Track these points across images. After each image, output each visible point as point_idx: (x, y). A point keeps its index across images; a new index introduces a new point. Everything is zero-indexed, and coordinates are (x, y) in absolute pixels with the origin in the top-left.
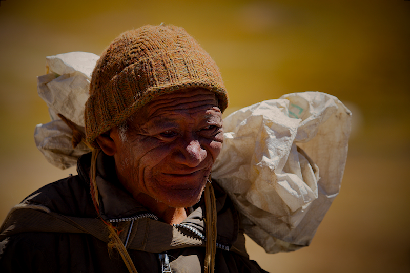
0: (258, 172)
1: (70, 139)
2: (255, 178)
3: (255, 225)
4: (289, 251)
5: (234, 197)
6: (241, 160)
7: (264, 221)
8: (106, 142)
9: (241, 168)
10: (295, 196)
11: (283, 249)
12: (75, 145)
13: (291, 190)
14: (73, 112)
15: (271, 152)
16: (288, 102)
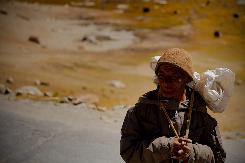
4: (220, 112)
9: (202, 88)
10: (214, 96)
11: (219, 112)
13: (212, 95)
15: (207, 84)
16: (216, 70)
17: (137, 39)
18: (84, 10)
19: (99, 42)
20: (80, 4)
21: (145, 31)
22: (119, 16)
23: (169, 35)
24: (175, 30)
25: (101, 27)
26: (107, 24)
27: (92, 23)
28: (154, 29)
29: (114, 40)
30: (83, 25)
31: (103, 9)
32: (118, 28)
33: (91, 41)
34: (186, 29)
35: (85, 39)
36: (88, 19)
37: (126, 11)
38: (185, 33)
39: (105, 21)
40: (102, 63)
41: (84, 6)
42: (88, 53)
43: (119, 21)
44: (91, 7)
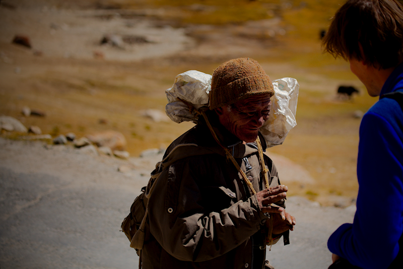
0: (276, 117)
1: (188, 110)
12: (191, 112)
15: (281, 107)
17: (191, 41)
19: (128, 47)
21: (204, 28)
23: (243, 36)
24: (253, 27)
25: (132, 21)
26: (143, 16)
27: (118, 14)
28: (219, 25)
29: (153, 43)
30: (101, 17)
32: (159, 23)
33: (114, 45)
34: (271, 25)
35: (105, 41)
36: (110, 7)
38: (270, 33)
39: (138, 11)
40: (133, 81)
42: (109, 64)
43: (161, 12)
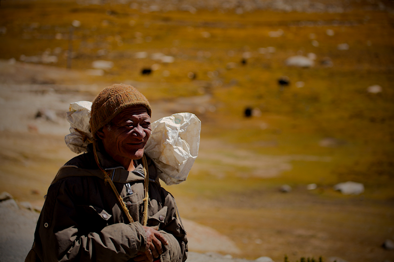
0: (165, 147)
1: (81, 139)
2: (163, 150)
3: (162, 172)
5: (153, 160)
6: (156, 143)
7: (167, 170)
8: (101, 134)
9: (157, 146)
10: (181, 156)
12: (84, 141)
13: (179, 153)
14: (83, 126)
16: (174, 117)
18: (39, 68)
20: (35, 59)
22: (95, 80)
24: (184, 104)
27: (52, 89)
30: (36, 92)
31: (69, 67)
33: (48, 119)
34: (202, 102)
35: (39, 115)
36: (45, 83)
37: (106, 73)
38: (201, 110)
39: (72, 87)
41: (40, 63)
42: (43, 137)
43: (94, 88)
44: (51, 64)
